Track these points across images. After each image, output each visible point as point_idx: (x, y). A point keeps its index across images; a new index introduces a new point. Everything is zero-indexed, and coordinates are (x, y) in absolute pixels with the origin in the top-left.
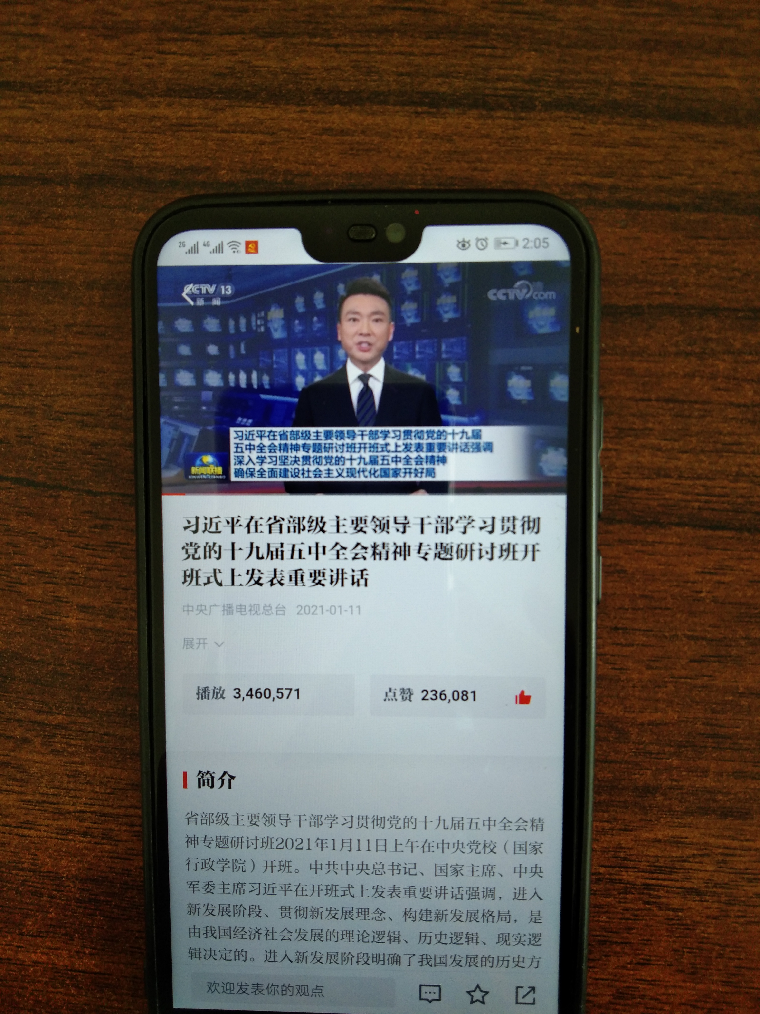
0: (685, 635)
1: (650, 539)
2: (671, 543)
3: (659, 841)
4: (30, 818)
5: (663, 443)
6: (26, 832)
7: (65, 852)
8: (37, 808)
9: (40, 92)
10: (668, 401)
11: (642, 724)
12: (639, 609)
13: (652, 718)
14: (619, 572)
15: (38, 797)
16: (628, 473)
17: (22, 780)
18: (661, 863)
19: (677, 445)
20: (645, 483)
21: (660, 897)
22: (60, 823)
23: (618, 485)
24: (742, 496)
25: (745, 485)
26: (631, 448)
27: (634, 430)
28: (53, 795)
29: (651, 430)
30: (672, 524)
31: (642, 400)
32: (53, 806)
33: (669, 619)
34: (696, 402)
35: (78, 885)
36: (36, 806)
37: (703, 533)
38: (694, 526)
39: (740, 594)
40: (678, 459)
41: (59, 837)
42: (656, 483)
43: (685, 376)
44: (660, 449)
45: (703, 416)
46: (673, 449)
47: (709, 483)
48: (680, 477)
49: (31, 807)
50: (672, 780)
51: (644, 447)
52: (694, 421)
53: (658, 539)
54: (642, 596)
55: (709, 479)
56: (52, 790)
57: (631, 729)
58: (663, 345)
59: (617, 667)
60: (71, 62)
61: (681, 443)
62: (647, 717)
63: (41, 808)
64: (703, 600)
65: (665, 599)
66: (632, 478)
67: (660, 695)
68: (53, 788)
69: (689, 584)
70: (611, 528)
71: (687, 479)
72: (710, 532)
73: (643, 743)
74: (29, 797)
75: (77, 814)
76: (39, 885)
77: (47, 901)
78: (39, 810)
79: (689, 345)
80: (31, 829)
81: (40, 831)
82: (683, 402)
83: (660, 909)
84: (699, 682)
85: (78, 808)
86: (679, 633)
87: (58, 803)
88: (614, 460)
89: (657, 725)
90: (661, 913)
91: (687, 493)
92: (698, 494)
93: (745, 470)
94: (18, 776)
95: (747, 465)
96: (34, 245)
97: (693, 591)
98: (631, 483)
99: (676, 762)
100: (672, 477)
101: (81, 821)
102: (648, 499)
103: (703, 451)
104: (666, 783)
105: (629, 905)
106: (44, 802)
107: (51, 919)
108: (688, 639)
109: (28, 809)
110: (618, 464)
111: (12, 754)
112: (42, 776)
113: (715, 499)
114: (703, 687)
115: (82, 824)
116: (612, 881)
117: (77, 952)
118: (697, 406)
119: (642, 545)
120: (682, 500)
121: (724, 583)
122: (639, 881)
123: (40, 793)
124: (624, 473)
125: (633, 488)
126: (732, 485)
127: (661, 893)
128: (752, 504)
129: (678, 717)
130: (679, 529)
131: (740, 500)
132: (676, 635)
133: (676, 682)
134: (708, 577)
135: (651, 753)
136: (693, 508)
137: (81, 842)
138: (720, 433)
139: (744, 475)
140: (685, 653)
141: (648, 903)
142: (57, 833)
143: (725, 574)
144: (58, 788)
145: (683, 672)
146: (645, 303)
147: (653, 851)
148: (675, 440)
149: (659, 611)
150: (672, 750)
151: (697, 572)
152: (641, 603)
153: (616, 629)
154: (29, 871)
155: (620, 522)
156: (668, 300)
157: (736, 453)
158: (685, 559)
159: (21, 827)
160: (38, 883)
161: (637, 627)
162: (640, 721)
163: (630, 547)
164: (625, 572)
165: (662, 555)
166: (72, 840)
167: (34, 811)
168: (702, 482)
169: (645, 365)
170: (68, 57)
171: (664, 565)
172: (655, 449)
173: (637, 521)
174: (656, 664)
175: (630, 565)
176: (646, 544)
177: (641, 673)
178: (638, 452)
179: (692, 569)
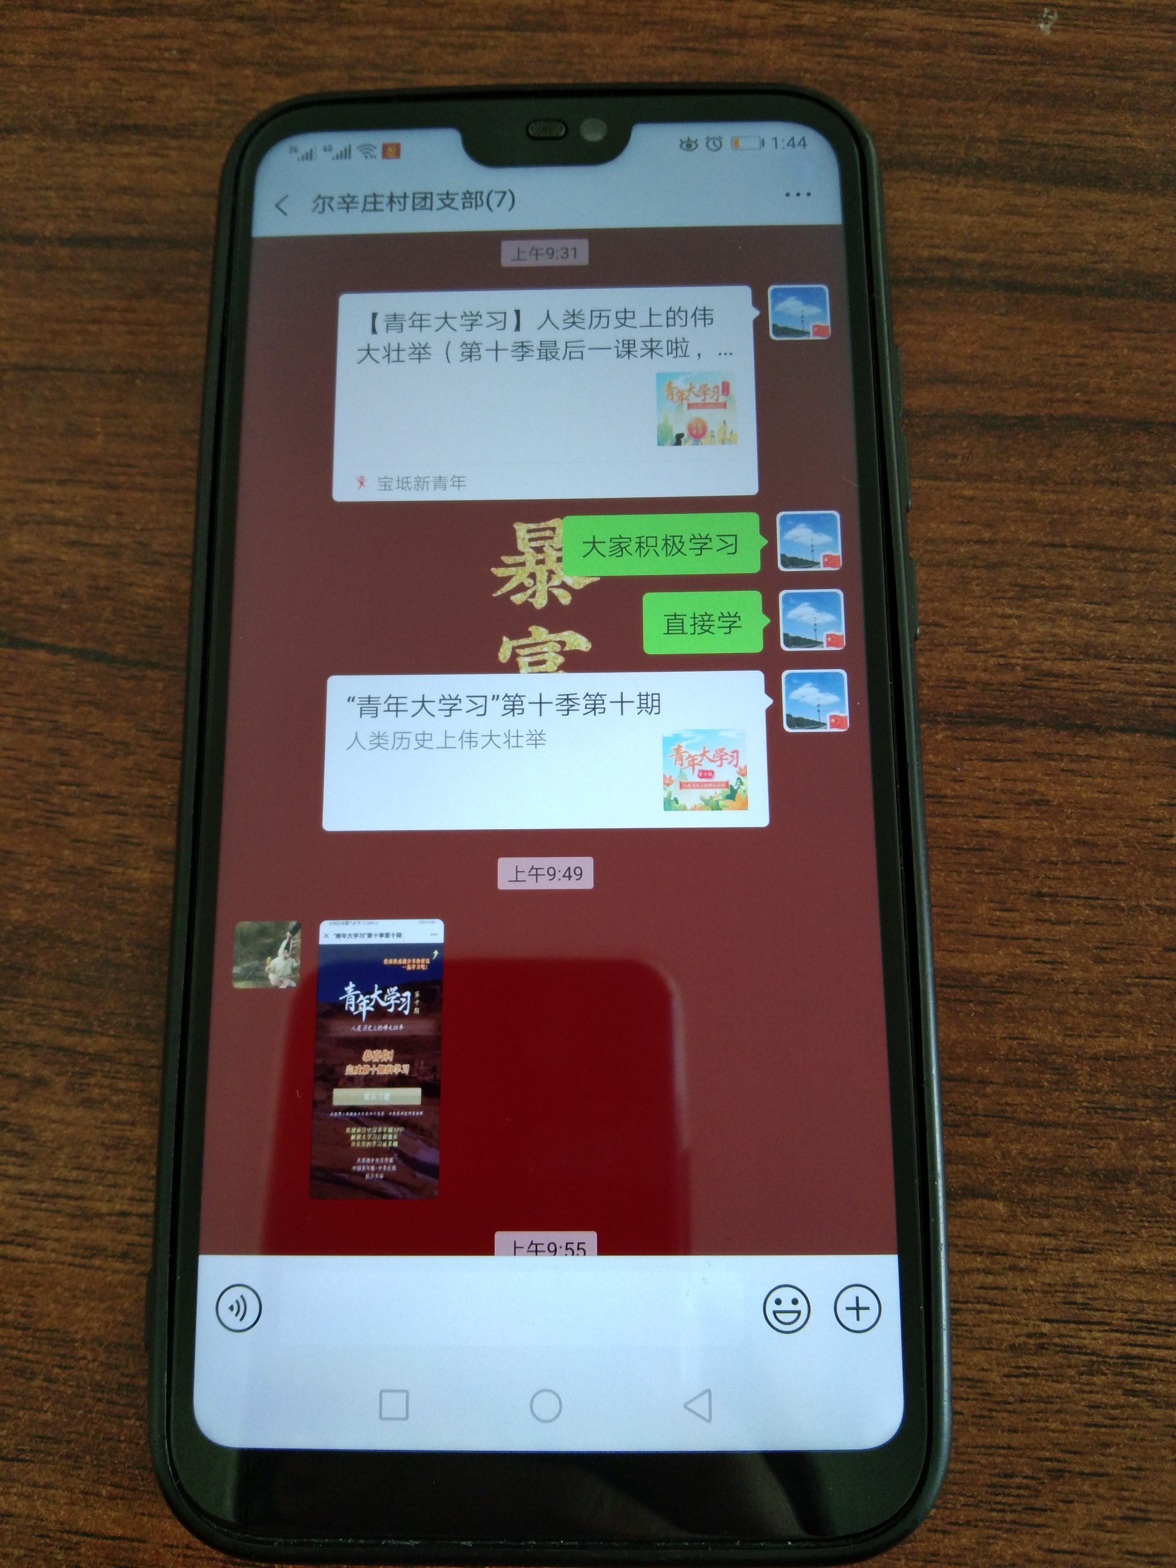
0: (1152, 907)
1: (1082, 751)
2: (1116, 759)
3: (1142, 1272)
4: (29, 1226)
5: (1089, 608)
6: (19, 1252)
7: (85, 1291)
8: (44, 1205)
9: (181, 137)
10: (1090, 547)
11: (1095, 1058)
12: (1074, 863)
13: (1110, 1048)
14: (1037, 803)
15: (48, 1186)
16: (1038, 651)
17: (24, 1154)
18: (1149, 1313)
19: (1110, 612)
20: (1067, 667)
21: (1153, 1381)
22: (83, 1235)
23: (1025, 668)
26: (1041, 615)
27: (1043, 588)
28: (77, 1182)
29: (1069, 588)
30: (1114, 729)
31: (1053, 545)
32: (73, 1203)
33: (1123, 879)
34: (1132, 550)
35: (102, 1357)
36: (42, 1202)
38: (1149, 733)
40: (1116, 632)
41: (77, 1260)
42: (1086, 666)
43: (1112, 513)
44: (1086, 617)
45: (1146, 570)
46: (1104, 616)
47: (1164, 668)
48: (1120, 658)
49: (34, 1204)
50: (1156, 1158)
51: (1059, 612)
52: (1132, 577)
53: (1095, 752)
54: (1079, 842)
55: (1165, 662)
56: (75, 1173)
57: (1077, 1066)
58: (1075, 470)
59: (1046, 958)
60: (226, 102)
61: (1117, 608)
62: (1101, 1045)
63: (51, 1207)
65: (1115, 846)
66: (1046, 659)
67: (1120, 1007)
68: (77, 1168)
69: (1151, 824)
70: (1019, 734)
71: (1130, 660)
73: (1099, 1091)
74: (32, 1186)
75: (114, 1218)
76: (30, 1356)
77: (41, 1388)
78: (46, 1210)
79: (1114, 470)
80: (28, 1246)
81: (44, 1250)
82: (1113, 549)
83: (1156, 1405)
85: (118, 1207)
86: (1143, 903)
87: (81, 1198)
88: (1017, 631)
89: (1121, 1058)
90: (1156, 1413)
91: (1133, 683)
92: (1150, 684)
94: (19, 1146)
96: (148, 325)
97: (1158, 835)
98: (1046, 665)
99: (1157, 1125)
100: (1108, 659)
101: (120, 1232)
102: (1074, 691)
103: (1150, 620)
104: (1144, 1163)
105: (1099, 1398)
106: (58, 1195)
107: (45, 1424)
108: (1158, 913)
109: (28, 1208)
110: (1023, 637)
111: (14, 1105)
112: (60, 1148)
115: (120, 1237)
116: (1067, 1350)
117: (85, 1493)
118: (1134, 556)
119: (1072, 761)
120: (1127, 693)
122: (1114, 1350)
123: (53, 1179)
124: (1033, 651)
125: (1049, 674)
127: (1154, 1373)
129: (1155, 1046)
130: (1126, 737)
132: (1138, 907)
133: (1145, 985)
135: (1114, 1110)
136: (1145, 705)
137: (115, 1271)
140: (1155, 935)
141: (1133, 1393)
142: (75, 1255)
144: (85, 1169)
145: (1156, 969)
146: (1044, 412)
147: (1132, 1292)
148: (1107, 604)
149: (1108, 867)
150: (1149, 1103)
151: (1161, 805)
152: (1076, 853)
153: (1040, 895)
154: (16, 1328)
155: (1034, 724)
156: (1077, 409)
158: (1141, 783)
159: (11, 1243)
160: (28, 1352)
161: (1073, 893)
162: (1091, 1052)
163: (1052, 763)
164: (1047, 803)
165: (1104, 777)
166: (99, 1268)
167: (38, 1213)
168: (1155, 666)
169: (1052, 496)
170: (223, 97)
171: (1107, 793)
172: (1078, 616)
173: (1059, 724)
174: (1111, 955)
175: (1055, 793)
176: (1077, 759)
177: (1086, 969)
178: (1053, 621)
179: (1152, 800)
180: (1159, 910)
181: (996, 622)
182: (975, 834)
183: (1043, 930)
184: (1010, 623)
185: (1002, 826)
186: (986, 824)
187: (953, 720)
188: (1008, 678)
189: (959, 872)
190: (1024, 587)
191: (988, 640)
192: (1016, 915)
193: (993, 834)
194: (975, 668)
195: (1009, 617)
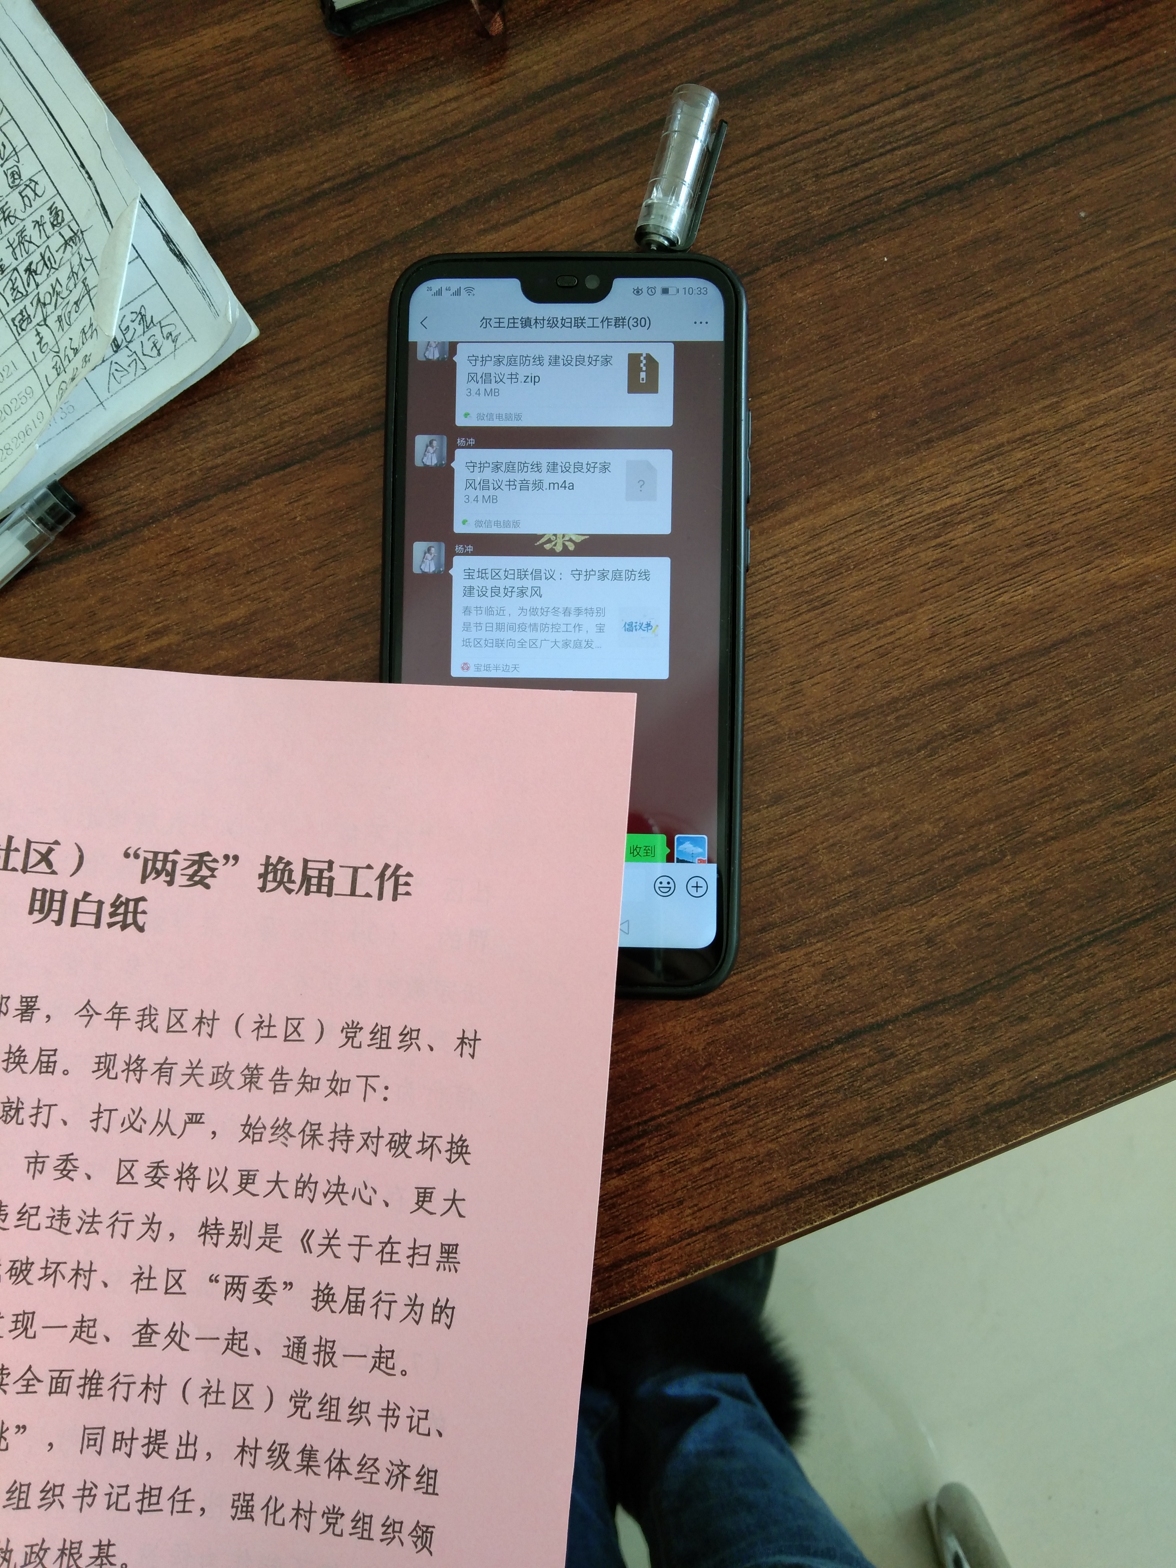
0: (300, 554)
1: (241, 497)
2: (258, 493)
5: (218, 427)
11: (301, 633)
12: (258, 551)
13: (306, 626)
14: (231, 531)
16: (203, 459)
19: (229, 424)
20: (219, 461)
23: (201, 470)
24: (292, 437)
25: (290, 428)
27: (193, 428)
30: (251, 480)
33: (282, 548)
37: (277, 475)
38: (268, 474)
39: (325, 506)
40: (234, 433)
42: (228, 455)
44: (219, 432)
45: (238, 396)
46: (227, 428)
47: (263, 439)
48: (242, 444)
50: (345, 663)
51: (206, 436)
52: (233, 402)
53: (247, 495)
54: (255, 541)
55: (263, 436)
59: (262, 599)
61: (231, 421)
62: (301, 626)
64: (300, 522)
65: (273, 535)
66: (208, 461)
69: (285, 516)
70: (210, 503)
71: (247, 443)
72: (282, 473)
73: (308, 647)
84: (327, 582)
86: (295, 554)
88: (190, 454)
89: (313, 628)
91: (252, 454)
92: (260, 450)
93: (285, 418)
95: (285, 414)
97: (290, 520)
98: (210, 464)
100: (236, 447)
102: (227, 470)
103: (249, 419)
104: (340, 669)
110: (194, 456)
113: (273, 448)
114: (332, 585)
118: (230, 391)
120: (252, 460)
121: (309, 504)
124: (201, 460)
125: (212, 468)
126: (281, 433)
128: (301, 439)
129: (325, 616)
130: (259, 481)
131: (291, 440)
132: (294, 558)
133: (310, 591)
134: (296, 504)
135: (319, 651)
136: (261, 461)
138: (255, 401)
139: (286, 422)
140: (306, 566)
143: (306, 497)
145: (312, 581)
149: (273, 545)
150: (333, 641)
151: (286, 505)
152: (257, 546)
153: (248, 572)
155: (215, 495)
157: (272, 409)
158: (273, 499)
161: (263, 565)
162: (298, 631)
163: (230, 509)
164: (235, 529)
165: (255, 505)
168: (259, 440)
171: (260, 511)
172: (215, 433)
173: (226, 489)
174: (290, 585)
175: (236, 523)
176: (239, 502)
177: (281, 596)
178: (204, 441)
179: (281, 505)
180: (304, 554)
181: (179, 454)
182: (208, 558)
183: (256, 588)
184: (185, 452)
185: (219, 549)
186: (212, 551)
187: (178, 511)
188: (195, 478)
189: (209, 579)
190: (185, 431)
191: (178, 464)
192: (242, 587)
193: (217, 554)
194: (178, 481)
195: (184, 449)
